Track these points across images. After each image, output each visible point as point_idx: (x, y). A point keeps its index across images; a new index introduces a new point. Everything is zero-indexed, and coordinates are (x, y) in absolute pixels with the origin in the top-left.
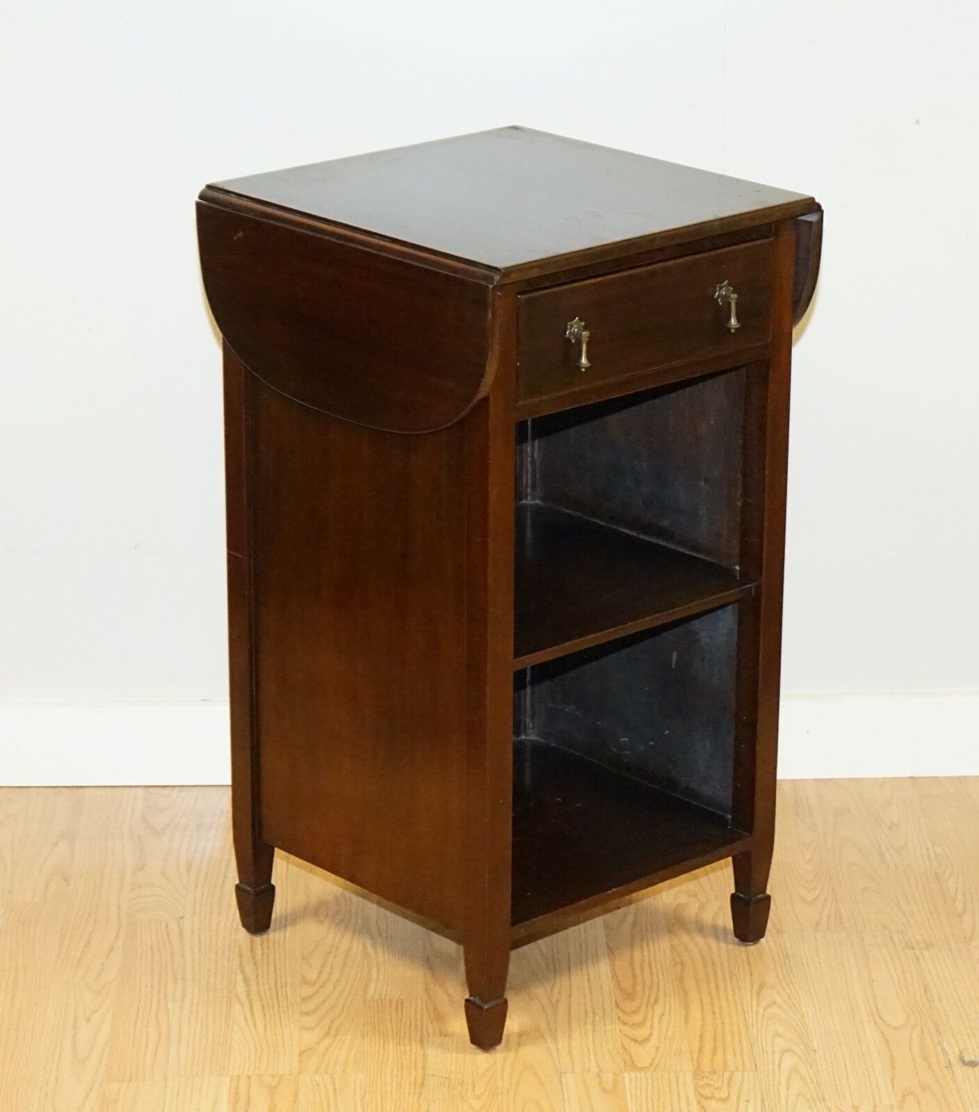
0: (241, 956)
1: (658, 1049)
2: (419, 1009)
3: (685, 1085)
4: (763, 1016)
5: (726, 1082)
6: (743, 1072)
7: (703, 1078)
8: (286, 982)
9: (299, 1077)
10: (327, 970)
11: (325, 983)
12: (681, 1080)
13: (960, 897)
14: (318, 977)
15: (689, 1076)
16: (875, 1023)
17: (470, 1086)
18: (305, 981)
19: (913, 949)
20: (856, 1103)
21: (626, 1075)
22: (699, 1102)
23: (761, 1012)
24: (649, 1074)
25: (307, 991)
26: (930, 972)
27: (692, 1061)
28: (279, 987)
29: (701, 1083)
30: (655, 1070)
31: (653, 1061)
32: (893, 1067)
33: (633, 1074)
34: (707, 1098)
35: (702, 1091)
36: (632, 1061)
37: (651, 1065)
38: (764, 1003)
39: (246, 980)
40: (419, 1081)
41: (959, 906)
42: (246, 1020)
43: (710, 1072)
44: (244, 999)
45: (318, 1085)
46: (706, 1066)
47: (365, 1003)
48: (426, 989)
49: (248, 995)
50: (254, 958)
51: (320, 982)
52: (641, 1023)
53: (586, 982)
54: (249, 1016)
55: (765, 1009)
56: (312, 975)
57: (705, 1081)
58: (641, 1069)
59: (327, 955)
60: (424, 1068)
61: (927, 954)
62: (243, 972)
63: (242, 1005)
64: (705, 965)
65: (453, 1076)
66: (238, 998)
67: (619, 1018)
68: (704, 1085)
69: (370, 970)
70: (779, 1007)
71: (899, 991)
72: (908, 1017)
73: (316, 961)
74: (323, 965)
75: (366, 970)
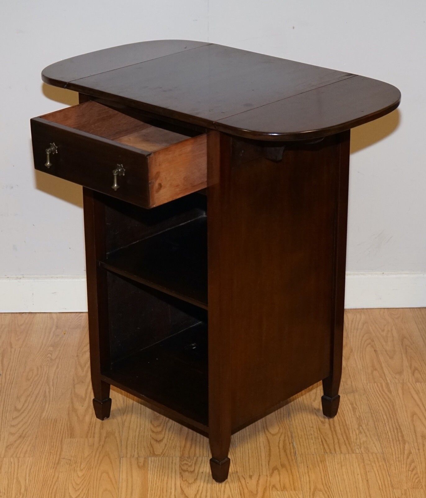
1: (166, 445)
2: (63, 424)
3: (175, 464)
5: (194, 462)
6: (202, 457)
7: (184, 461)
8: (7, 410)
9: (3, 459)
10: (26, 405)
11: (25, 410)
12: (174, 462)
14: (22, 408)
15: (178, 459)
16: (265, 432)
17: (79, 465)
18: (16, 409)
20: (251, 474)
21: (150, 459)
22: (180, 473)
24: (160, 458)
25: (15, 414)
27: (180, 451)
28: (4, 412)
29: (183, 463)
30: (163, 456)
31: (163, 451)
32: (270, 455)
33: (153, 458)
34: (184, 471)
35: (183, 467)
36: (154, 452)
37: (162, 453)
40: (57, 462)
43: (187, 458)
45: (11, 463)
46: (186, 455)
47: (40, 420)
48: (69, 414)
51: (22, 411)
52: (160, 432)
53: (139, 410)
56: (19, 407)
57: (185, 462)
58: (157, 456)
59: (28, 396)
60: (60, 455)
65: (72, 459)
67: (151, 429)
68: (184, 464)
69: (46, 404)
71: (277, 416)
72: (280, 428)
73: (23, 399)
74: (25, 401)
75: (44, 404)
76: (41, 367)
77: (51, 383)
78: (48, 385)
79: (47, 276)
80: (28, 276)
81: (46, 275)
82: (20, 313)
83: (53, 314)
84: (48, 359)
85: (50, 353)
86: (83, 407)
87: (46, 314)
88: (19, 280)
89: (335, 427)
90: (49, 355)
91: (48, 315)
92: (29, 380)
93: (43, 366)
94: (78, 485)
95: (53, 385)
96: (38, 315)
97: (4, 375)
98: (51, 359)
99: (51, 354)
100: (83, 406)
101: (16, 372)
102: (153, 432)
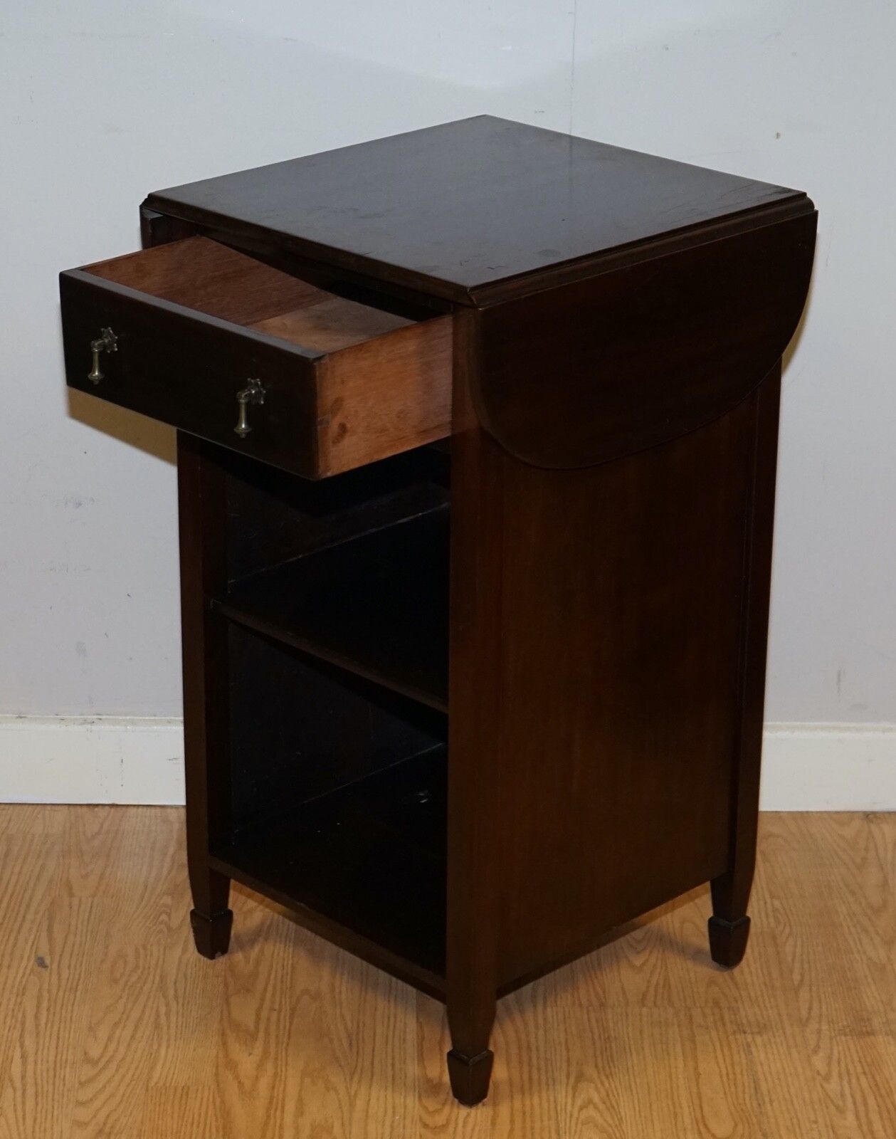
0: (23, 1024)
2: (205, 1100)
4: (577, 1119)
10: (112, 1046)
11: (109, 1062)
13: (797, 965)
14: (102, 1055)
16: (700, 1133)
18: (87, 1059)
19: (745, 1032)
23: (575, 1114)
25: (87, 1072)
26: (761, 1064)
28: (58, 1065)
38: (579, 1102)
39: (24, 1057)
41: (796, 977)
42: (15, 1111)
44: (18, 1084)
47: (147, 1090)
48: (217, 1074)
49: (23, 1077)
50: (37, 1026)
51: (104, 1060)
52: (443, 1126)
53: (390, 1068)
54: (19, 1107)
55: (581, 1108)
56: (95, 1052)
59: (116, 1025)
61: (759, 1040)
62: (22, 1046)
63: (15, 1090)
64: (520, 1048)
66: (11, 1080)
67: (421, 1119)
69: (160, 1045)
70: (596, 1107)
71: (727, 1091)
72: (736, 1125)
73: (103, 1033)
74: (110, 1039)
75: (155, 1047)
76: (145, 948)
77: (171, 993)
78: (165, 997)
79: (156, 718)
80: (111, 717)
81: (155, 716)
82: (89, 805)
83: (169, 810)
84: (162, 926)
85: (166, 913)
86: (252, 1056)
87: (153, 810)
88: (89, 726)
89: (870, 1123)
90: (164, 917)
91: (158, 810)
92: (116, 981)
93: (149, 947)
95: (176, 997)
96: (133, 810)
97: (55, 966)
98: (169, 929)
99: (169, 915)
100: (250, 1054)
101: (84, 962)
102: (425, 1126)
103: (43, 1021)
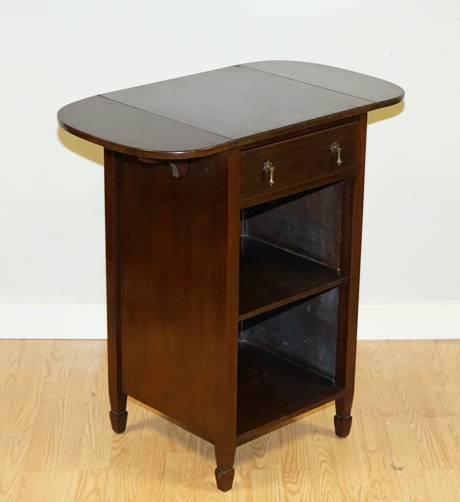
0: (88, 415)
1: (267, 460)
2: (164, 442)
3: (278, 476)
4: (315, 445)
5: (296, 475)
6: (304, 471)
7: (286, 473)
8: (107, 427)
9: (109, 470)
12: (276, 474)
13: (405, 393)
15: (280, 472)
16: (364, 449)
17: (184, 476)
19: (382, 416)
20: (353, 485)
21: (252, 471)
22: (284, 484)
23: (314, 443)
24: (263, 471)
26: (389, 426)
27: (282, 465)
28: (104, 429)
29: (285, 475)
30: (265, 469)
31: (265, 465)
32: (370, 469)
33: (255, 471)
34: (287, 482)
35: (285, 479)
36: (256, 465)
37: (264, 467)
38: (315, 440)
39: (90, 426)
40: (162, 473)
41: (404, 397)
42: (88, 445)
43: (289, 471)
44: (88, 435)
45: (117, 474)
46: (288, 468)
48: (168, 431)
49: (90, 433)
50: (94, 416)
52: (261, 448)
54: (90, 443)
55: (316, 442)
57: (287, 474)
58: (259, 469)
60: (164, 467)
61: (388, 418)
62: (89, 423)
63: (87, 437)
65: (176, 471)
66: (85, 434)
67: (251, 446)
68: (286, 476)
70: (322, 441)
71: (375, 435)
72: (378, 447)
89: (432, 446)
94: (185, 493)
97: (99, 396)
102: (254, 448)
103: (96, 415)
